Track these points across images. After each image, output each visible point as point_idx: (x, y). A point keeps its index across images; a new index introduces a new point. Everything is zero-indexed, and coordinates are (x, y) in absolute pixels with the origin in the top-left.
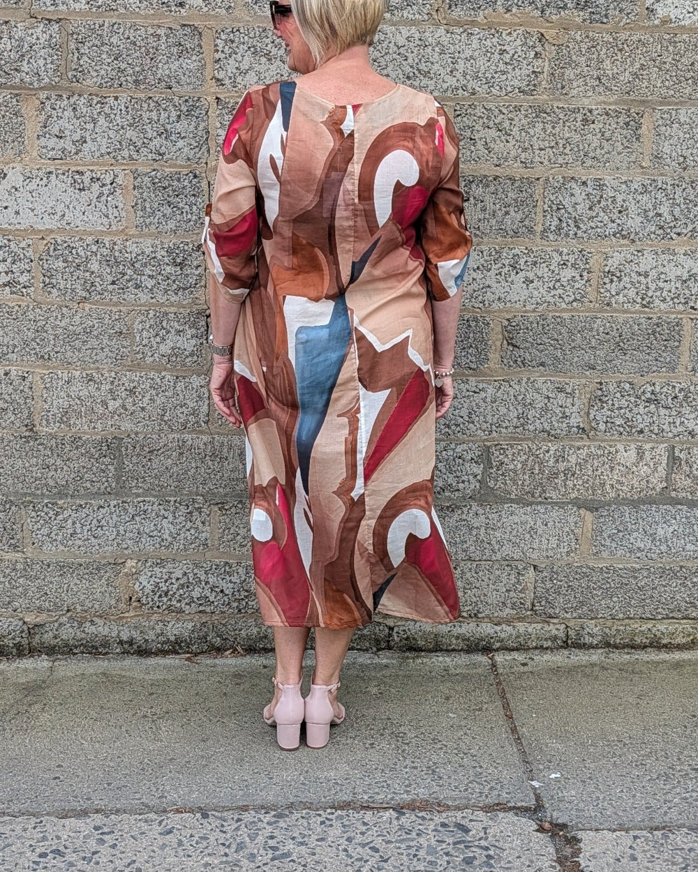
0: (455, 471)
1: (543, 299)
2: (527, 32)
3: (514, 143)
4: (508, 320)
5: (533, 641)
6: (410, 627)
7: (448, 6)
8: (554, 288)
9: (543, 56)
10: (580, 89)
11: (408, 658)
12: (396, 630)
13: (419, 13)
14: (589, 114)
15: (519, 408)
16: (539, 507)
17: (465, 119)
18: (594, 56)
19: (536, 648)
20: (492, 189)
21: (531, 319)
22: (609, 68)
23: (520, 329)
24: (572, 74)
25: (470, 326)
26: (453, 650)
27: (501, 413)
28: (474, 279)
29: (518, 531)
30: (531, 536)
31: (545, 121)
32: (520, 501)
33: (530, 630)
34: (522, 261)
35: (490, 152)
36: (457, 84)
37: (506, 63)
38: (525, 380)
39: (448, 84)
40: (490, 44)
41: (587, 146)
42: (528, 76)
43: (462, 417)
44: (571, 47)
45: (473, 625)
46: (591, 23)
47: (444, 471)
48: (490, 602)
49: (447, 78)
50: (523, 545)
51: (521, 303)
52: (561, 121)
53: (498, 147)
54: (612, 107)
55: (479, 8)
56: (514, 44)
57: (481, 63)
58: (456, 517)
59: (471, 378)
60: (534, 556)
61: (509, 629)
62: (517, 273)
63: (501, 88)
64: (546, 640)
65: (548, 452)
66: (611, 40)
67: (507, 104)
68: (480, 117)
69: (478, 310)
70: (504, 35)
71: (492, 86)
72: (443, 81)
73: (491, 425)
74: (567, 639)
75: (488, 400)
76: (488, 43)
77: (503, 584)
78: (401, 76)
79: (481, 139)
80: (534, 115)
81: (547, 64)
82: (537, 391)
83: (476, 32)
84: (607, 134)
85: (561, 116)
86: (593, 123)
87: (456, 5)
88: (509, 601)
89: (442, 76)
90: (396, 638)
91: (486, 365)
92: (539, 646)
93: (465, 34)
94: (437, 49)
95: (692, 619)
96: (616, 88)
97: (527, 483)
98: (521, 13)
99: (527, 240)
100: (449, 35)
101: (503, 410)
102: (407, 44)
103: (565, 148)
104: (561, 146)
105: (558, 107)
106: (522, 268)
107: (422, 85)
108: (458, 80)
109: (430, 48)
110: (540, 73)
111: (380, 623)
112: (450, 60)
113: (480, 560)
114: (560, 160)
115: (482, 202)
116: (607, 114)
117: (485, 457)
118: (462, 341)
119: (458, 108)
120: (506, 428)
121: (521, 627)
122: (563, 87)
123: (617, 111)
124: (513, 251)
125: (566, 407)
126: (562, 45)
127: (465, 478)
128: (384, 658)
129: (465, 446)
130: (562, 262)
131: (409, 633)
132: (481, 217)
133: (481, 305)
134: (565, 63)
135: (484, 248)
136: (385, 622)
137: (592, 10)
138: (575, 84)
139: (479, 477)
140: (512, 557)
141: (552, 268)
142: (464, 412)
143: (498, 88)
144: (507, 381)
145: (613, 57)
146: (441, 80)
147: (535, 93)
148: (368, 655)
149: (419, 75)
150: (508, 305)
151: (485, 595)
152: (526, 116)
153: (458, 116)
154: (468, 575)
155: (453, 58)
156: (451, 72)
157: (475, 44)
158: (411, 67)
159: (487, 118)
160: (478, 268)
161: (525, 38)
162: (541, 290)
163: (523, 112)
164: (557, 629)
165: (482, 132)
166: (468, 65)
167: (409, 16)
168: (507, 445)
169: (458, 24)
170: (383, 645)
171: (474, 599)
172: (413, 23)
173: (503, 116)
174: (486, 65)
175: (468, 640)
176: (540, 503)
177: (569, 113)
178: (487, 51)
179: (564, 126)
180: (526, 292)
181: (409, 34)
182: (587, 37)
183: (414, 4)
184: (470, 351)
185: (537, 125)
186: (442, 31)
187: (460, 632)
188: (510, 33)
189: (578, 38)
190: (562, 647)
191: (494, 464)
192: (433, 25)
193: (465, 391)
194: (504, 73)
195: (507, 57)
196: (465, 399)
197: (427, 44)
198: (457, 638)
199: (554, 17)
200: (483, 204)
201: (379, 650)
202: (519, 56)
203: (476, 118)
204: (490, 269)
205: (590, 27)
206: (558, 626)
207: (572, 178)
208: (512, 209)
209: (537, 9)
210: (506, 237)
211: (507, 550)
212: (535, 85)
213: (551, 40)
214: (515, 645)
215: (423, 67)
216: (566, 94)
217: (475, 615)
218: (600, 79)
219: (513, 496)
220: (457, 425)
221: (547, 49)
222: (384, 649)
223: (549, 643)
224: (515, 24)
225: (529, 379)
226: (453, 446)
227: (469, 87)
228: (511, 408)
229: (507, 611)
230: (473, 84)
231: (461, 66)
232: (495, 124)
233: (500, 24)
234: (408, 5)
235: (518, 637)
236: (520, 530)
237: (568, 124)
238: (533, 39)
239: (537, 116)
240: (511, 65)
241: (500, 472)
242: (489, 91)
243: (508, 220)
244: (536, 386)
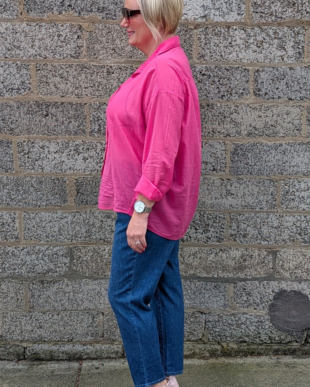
0: (54, 262)
1: (94, 168)
2: (72, 25)
3: (70, 84)
4: (76, 179)
5: (105, 354)
6: (36, 347)
7: (26, 11)
8: (100, 162)
9: (82, 38)
10: (104, 55)
11: (34, 365)
12: (28, 348)
13: (11, 15)
14: (110, 69)
15: (86, 227)
16: (102, 281)
17: (42, 72)
18: (110, 37)
19: (107, 358)
20: (61, 109)
21: (89, 179)
22: (119, 44)
23: (83, 184)
24: (99, 47)
25: (55, 183)
26: (61, 360)
27: (77, 230)
28: (55, 158)
29: (91, 294)
30: (99, 297)
31: (86, 72)
32: (90, 277)
33: (103, 348)
34: (81, 148)
35: (58, 89)
36: (36, 53)
37: (62, 42)
38: (89, 212)
39: (31, 53)
40: (52, 31)
41: (111, 86)
42: (75, 48)
43: (55, 232)
44: (97, 32)
45: (71, 346)
46: (107, 19)
47: (47, 261)
48: (79, 333)
49: (30, 50)
50: (95, 301)
51: (83, 170)
52: (95, 73)
53: (62, 86)
54: (123, 65)
55: (44, 12)
56: (65, 31)
57: (48, 41)
58: (56, 286)
59: (58, 211)
60: (102, 307)
61: (90, 347)
62: (79, 154)
63: (60, 55)
64: (112, 353)
65: (105, 250)
66: (119, 28)
67: (65, 63)
68: (50, 71)
69: (59, 174)
70: (59, 26)
71: (56, 54)
72: (28, 51)
73: (72, 236)
74: (124, 353)
75: (69, 222)
76: (51, 31)
77: (85, 323)
78: (4, 49)
79: (52, 82)
80: (80, 69)
81: (85, 42)
82: (96, 217)
83: (43, 25)
84: (121, 80)
85: (95, 70)
86: (113, 73)
87: (31, 10)
88: (90, 332)
89: (27, 49)
90: (28, 354)
91: (66, 204)
92: (108, 357)
93: (38, 26)
94: (23, 34)
95: (192, 341)
96: (124, 55)
97: (94, 268)
98: (67, 14)
99: (82, 136)
100: (29, 27)
101: (78, 228)
102: (6, 31)
103: (99, 87)
104: (96, 86)
105: (93, 65)
106: (81, 152)
107: (16, 53)
108: (36, 51)
109: (19, 33)
110: (81, 47)
111: (19, 345)
112: (30, 40)
113: (72, 310)
114: (97, 94)
115: (56, 116)
116: (120, 69)
117: (70, 253)
118: (51, 191)
119: (38, 66)
120: (80, 237)
121: (98, 346)
122: (95, 54)
123: (125, 67)
124: (75, 143)
125: (112, 226)
126: (92, 31)
127: (60, 265)
128: (21, 366)
129: (58, 248)
130: (103, 149)
131: (35, 351)
132: (56, 124)
133: (60, 172)
134: (95, 41)
135: (59, 141)
136: (21, 344)
137: (107, 12)
138: (101, 52)
139: (67, 265)
140: (89, 308)
141: (98, 151)
142: (56, 229)
143: (59, 55)
144: (79, 213)
145: (121, 38)
146: (27, 51)
147: (80, 57)
148: (12, 363)
149: (14, 48)
150: (75, 171)
151: (76, 329)
152: (76, 70)
153: (39, 70)
154: (66, 318)
155: (33, 39)
156: (32, 46)
157: (44, 31)
158: (10, 44)
159: (54, 71)
160: (57, 151)
161: (71, 28)
162: (93, 163)
163: (74, 68)
164: (118, 347)
165: (52, 79)
166: (41, 43)
167: (6, 17)
168: (81, 247)
169: (33, 20)
170: (22, 357)
171: (70, 332)
172: (8, 20)
173: (63, 70)
174: (51, 43)
175: (69, 354)
176: (103, 278)
177: (99, 68)
178: (51, 35)
179: (97, 75)
180: (85, 165)
181: (6, 27)
182: (106, 27)
183: (8, 10)
184: (56, 196)
185: (82, 75)
186: (24, 24)
187: (64, 350)
188: (63, 25)
189: (100, 27)
190: (121, 357)
191: (75, 257)
192: (19, 21)
193: (56, 217)
194: (61, 47)
195: (62, 38)
196: (56, 222)
197: (17, 31)
198: (63, 353)
199: (86, 17)
200: (56, 117)
201: (19, 360)
202: (69, 38)
203: (48, 71)
204: (64, 152)
205: (107, 22)
206: (118, 346)
207: (105, 103)
208: (73, 120)
209: (76, 12)
210: (70, 135)
211: (86, 304)
212: (79, 53)
213: (85, 29)
214: (95, 357)
215: (15, 44)
216: (97, 58)
217: (72, 340)
218: (115, 50)
219: (87, 275)
220: (53, 236)
221: (84, 33)
222: (22, 360)
223: (114, 355)
224: (65, 20)
225: (91, 211)
226: (51, 248)
227: (43, 54)
228: (82, 227)
229: (89, 338)
230: (44, 53)
231: (37, 43)
232: (59, 74)
233: (56, 20)
234: (4, 11)
235: (97, 352)
236: (93, 293)
237: (99, 74)
238: (76, 29)
239: (81, 70)
240: (65, 42)
241: (79, 262)
242: (54, 56)
243: (71, 126)
244: (95, 215)
